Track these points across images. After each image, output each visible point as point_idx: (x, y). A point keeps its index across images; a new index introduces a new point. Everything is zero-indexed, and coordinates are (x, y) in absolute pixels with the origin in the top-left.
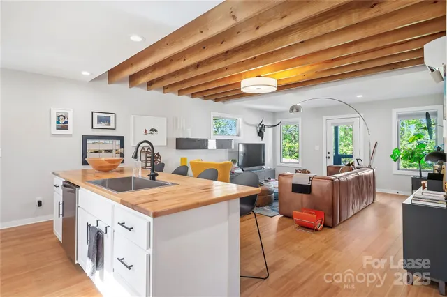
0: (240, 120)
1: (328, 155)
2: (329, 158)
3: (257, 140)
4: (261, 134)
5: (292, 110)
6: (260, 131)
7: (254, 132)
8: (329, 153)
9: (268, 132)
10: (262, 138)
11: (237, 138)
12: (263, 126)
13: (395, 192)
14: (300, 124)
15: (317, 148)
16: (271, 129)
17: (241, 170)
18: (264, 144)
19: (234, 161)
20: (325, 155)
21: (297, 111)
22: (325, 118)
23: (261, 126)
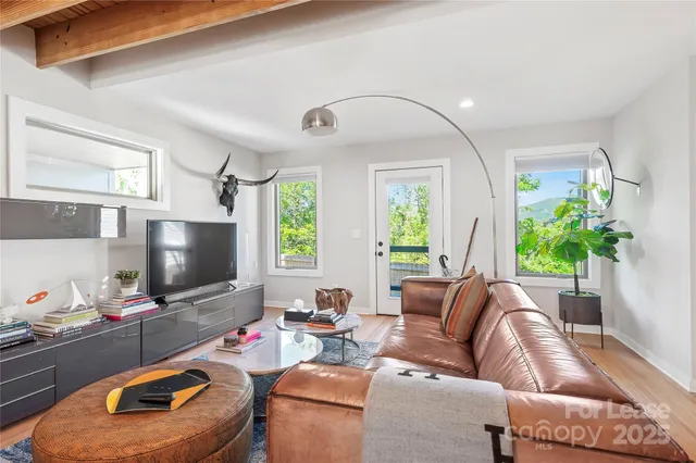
0: (160, 154)
1: (380, 249)
2: (381, 254)
3: (218, 215)
4: (226, 198)
5: (308, 121)
6: (225, 191)
8: (381, 244)
9: (246, 197)
10: (231, 209)
11: (151, 205)
12: (232, 181)
14: (319, 181)
15: (356, 234)
17: (152, 305)
18: (235, 225)
19: (125, 278)
20: (372, 248)
21: (325, 123)
22: (372, 167)
23: (226, 180)
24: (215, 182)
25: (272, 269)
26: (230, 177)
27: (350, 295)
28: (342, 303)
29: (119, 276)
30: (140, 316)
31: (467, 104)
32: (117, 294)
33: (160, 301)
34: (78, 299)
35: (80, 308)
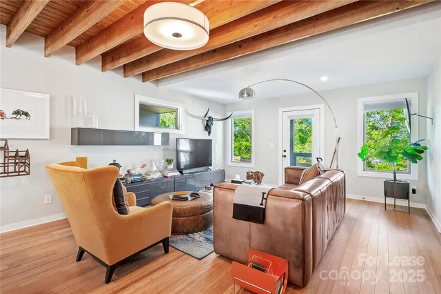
0: (181, 110)
1: (284, 154)
2: (285, 156)
3: (204, 136)
4: (208, 128)
5: (242, 94)
6: (207, 124)
7: (200, 126)
8: (285, 151)
9: (217, 127)
10: (210, 133)
12: (210, 119)
13: (360, 198)
15: (272, 145)
16: (221, 122)
17: (178, 173)
18: (211, 140)
19: (169, 161)
20: (281, 153)
21: (249, 95)
22: (281, 110)
23: (208, 119)
24: (203, 120)
25: (229, 163)
26: (209, 118)
27: (262, 175)
28: (258, 178)
29: (167, 161)
30: (174, 177)
31: (324, 79)
32: (166, 168)
33: (181, 172)
34: (155, 169)
35: (155, 171)
